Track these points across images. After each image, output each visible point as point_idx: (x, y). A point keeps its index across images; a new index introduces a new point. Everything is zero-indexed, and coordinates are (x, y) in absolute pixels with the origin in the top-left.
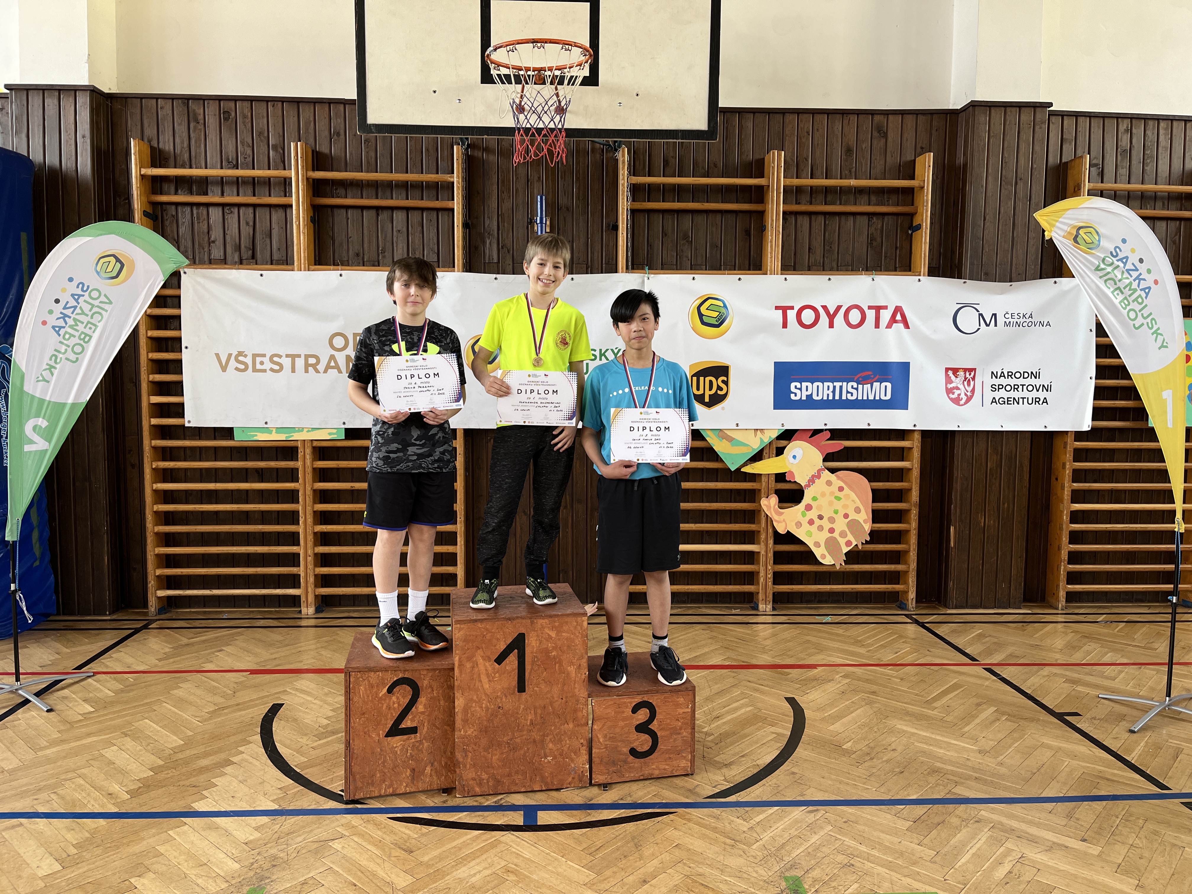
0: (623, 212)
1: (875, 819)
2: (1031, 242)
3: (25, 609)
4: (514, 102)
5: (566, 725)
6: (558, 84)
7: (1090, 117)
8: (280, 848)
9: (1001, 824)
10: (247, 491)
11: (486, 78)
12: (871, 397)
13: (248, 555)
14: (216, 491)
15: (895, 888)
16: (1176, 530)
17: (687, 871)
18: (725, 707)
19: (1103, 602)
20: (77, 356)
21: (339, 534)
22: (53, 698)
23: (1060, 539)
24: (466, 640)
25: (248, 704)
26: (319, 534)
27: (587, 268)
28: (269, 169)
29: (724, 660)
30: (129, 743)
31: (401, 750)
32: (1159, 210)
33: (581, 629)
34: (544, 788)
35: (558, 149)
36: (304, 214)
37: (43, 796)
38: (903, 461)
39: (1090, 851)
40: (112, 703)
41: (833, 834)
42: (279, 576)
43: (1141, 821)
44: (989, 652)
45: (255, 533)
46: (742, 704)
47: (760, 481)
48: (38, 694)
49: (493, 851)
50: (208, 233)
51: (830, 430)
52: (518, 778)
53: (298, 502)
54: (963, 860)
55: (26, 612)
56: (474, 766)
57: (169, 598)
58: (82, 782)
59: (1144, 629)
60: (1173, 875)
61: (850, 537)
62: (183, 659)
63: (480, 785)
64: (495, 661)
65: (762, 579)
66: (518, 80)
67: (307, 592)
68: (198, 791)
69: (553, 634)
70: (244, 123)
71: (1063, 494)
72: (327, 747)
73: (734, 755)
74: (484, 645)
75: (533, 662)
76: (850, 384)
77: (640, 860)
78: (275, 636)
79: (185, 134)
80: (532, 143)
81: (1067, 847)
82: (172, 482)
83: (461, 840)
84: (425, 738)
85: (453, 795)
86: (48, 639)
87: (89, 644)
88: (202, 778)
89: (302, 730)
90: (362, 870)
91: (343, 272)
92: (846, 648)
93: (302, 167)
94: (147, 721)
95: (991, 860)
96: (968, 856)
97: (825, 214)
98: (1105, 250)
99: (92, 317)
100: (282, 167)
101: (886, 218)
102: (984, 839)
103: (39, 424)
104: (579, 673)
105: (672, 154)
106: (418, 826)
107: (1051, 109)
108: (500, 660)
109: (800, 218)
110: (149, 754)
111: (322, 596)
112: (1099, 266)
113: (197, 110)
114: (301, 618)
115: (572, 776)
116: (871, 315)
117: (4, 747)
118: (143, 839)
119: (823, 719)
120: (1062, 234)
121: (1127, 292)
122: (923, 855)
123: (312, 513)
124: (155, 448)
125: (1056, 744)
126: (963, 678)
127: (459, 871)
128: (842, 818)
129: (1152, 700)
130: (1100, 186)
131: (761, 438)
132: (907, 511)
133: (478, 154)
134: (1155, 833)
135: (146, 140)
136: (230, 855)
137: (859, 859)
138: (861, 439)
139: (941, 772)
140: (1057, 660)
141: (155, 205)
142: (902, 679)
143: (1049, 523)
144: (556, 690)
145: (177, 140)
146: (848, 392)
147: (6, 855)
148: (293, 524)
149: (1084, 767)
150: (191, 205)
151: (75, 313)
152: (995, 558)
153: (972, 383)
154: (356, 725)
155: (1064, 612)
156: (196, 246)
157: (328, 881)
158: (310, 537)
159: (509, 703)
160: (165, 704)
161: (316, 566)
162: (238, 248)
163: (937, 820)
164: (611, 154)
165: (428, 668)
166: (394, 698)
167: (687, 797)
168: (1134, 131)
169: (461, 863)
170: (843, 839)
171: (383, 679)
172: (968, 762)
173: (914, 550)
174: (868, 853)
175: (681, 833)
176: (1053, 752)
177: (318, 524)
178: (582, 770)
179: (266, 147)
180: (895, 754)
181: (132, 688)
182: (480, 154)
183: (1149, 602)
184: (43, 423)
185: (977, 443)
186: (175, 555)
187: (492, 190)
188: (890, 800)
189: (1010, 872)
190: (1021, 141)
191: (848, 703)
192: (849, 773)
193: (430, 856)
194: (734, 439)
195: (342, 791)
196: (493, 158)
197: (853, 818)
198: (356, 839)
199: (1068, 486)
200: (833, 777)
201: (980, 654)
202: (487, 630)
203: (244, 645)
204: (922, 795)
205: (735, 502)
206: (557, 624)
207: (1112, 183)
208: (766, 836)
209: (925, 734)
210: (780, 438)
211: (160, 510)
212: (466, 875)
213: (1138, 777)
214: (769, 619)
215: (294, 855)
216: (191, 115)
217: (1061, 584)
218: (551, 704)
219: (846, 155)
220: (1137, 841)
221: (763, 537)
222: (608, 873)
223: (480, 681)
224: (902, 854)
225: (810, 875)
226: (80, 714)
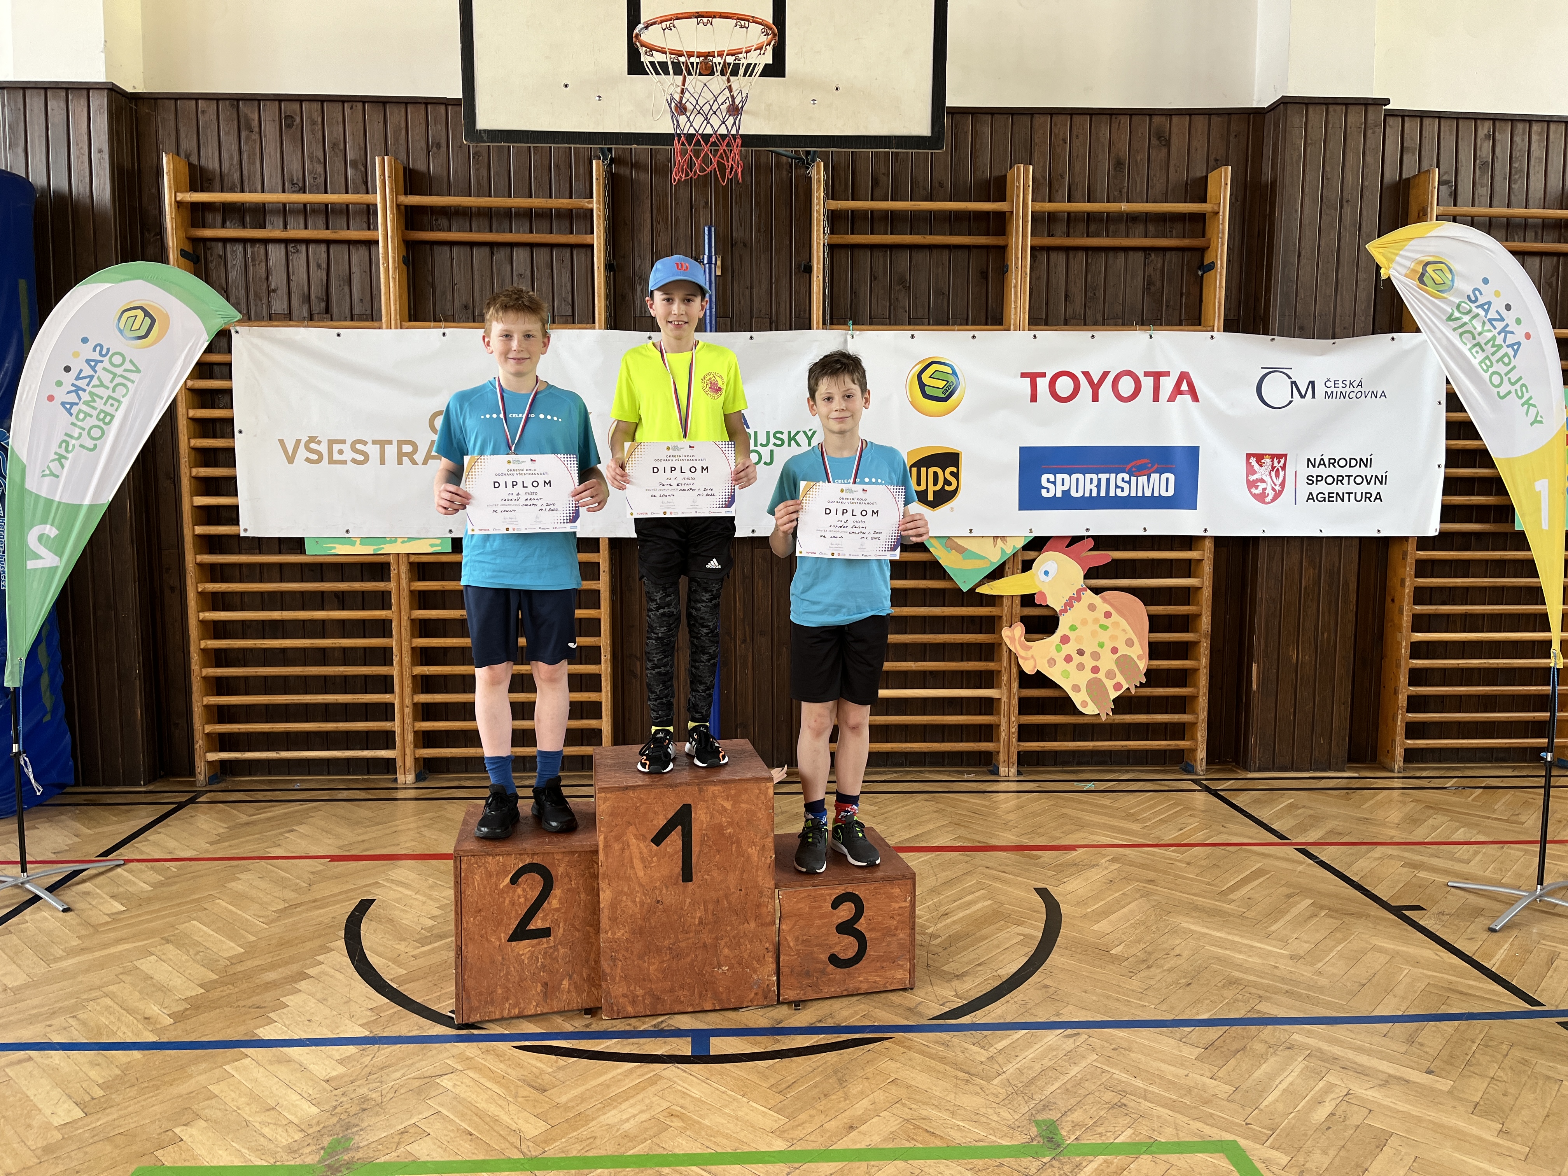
0: (818, 248)
1: (1152, 1044)
2: (1361, 285)
3: (31, 777)
4: (672, 99)
5: (746, 925)
6: (732, 74)
7: (1439, 118)
8: (372, 1086)
9: (1319, 1050)
10: (324, 622)
11: (635, 67)
12: (1148, 493)
13: (326, 706)
14: (283, 622)
15: (1181, 1134)
16: (1552, 665)
17: (906, 1113)
18: (955, 901)
19: (1453, 762)
20: (96, 442)
21: (445, 677)
22: (71, 894)
23: (1397, 679)
24: (613, 814)
25: (327, 901)
26: (419, 679)
27: (771, 324)
28: (347, 193)
29: (954, 839)
30: (171, 951)
31: (530, 958)
32: (1531, 242)
33: (766, 798)
34: (717, 1008)
35: (731, 162)
36: (393, 253)
37: (59, 1021)
38: (1189, 577)
39: (1438, 1086)
40: (149, 900)
41: (1099, 1065)
42: (368, 733)
43: (1504, 1047)
44: (1303, 828)
45: (334, 677)
46: (978, 897)
47: (1001, 605)
48: (51, 889)
49: (652, 1090)
50: (267, 279)
51: (1094, 537)
52: (682, 994)
53: (391, 636)
54: (1270, 1099)
55: (33, 781)
56: (626, 978)
57: (223, 763)
58: (109, 1002)
59: (1507, 797)
60: (1547, 1116)
61: (1120, 678)
62: (242, 843)
63: (634, 1003)
64: (652, 840)
65: (1003, 734)
66: (678, 71)
67: (404, 754)
68: (263, 1013)
69: (728, 805)
70: (313, 132)
71: (1401, 619)
72: (432, 956)
73: (968, 963)
74: (637, 820)
75: (702, 842)
76: (1120, 476)
77: (845, 1100)
78: (363, 811)
79: (234, 147)
80: (697, 154)
81: (1407, 1081)
82: (223, 610)
83: (610, 1075)
84: (561, 943)
85: (599, 1017)
86: (63, 817)
87: (116, 823)
88: (269, 996)
89: (400, 933)
90: (480, 1114)
91: (446, 331)
92: (1116, 824)
93: (391, 190)
94: (195, 922)
95: (1307, 1098)
96: (1276, 1094)
97: (1087, 249)
98: (1459, 293)
99: (114, 391)
100: (365, 191)
101: (1168, 255)
102: (1298, 1070)
103: (46, 532)
104: (763, 855)
105: (883, 170)
106: (554, 1057)
107: (1387, 107)
108: (658, 839)
109: (1053, 255)
110: (199, 966)
111: (425, 759)
112: (1452, 315)
113: (250, 115)
114: (397, 789)
115: (754, 991)
116: (1148, 383)
117: (6, 958)
118: (191, 1076)
119: (1085, 916)
120: (1404, 271)
121: (1489, 349)
122: (1217, 1092)
123: (409, 649)
124: (201, 565)
125: (1392, 947)
126: (1267, 861)
127: (607, 1115)
128: (1111, 1044)
129: (1518, 888)
130: (1453, 210)
131: (1002, 549)
132: (1196, 644)
133: (624, 171)
134: (1524, 1062)
135: (182, 155)
136: (305, 1095)
137: (1133, 1098)
138: (1134, 549)
139: (1241, 984)
140: (1393, 837)
141: (195, 241)
142: (1188, 864)
143: (1382, 658)
144: (732, 879)
145: (225, 155)
146: (1117, 487)
147: (12, 1098)
148: (385, 665)
149: (1429, 977)
150: (244, 241)
151: (91, 385)
152: (1311, 704)
153: (1282, 473)
154: (470, 926)
155: (1401, 775)
156: (252, 296)
157: (436, 1128)
158: (408, 682)
159: (670, 896)
160: (218, 901)
161: (415, 719)
162: (308, 299)
163: (1236, 1046)
164: (802, 171)
165: (563, 850)
166: (519, 891)
167: (907, 1019)
168: (1498, 136)
169: (610, 1104)
170: (1113, 1071)
171: (504, 865)
172: (1276, 971)
173: (1205, 695)
174: (1145, 1090)
175: (899, 1065)
176: (1388, 957)
177: (418, 665)
178: (767, 983)
179: (343, 163)
180: (1181, 961)
181: (177, 879)
182: (628, 172)
183: (1514, 762)
184: (51, 531)
185: (1288, 553)
186: (229, 707)
187: (644, 220)
188: (1173, 1020)
189: (1332, 1114)
190: (1348, 150)
191: (1117, 894)
192: (1119, 986)
193: (569, 1096)
194: (967, 549)
195: (452, 1012)
196: (645, 177)
197: (1125, 1044)
198: (472, 1075)
199: (1408, 609)
200: (1099, 991)
201: (1291, 830)
202: (641, 799)
203: (323, 823)
204: (1215, 1014)
205: (967, 633)
206: (733, 792)
207: (1468, 206)
208: (1011, 1069)
209: (1219, 934)
210: (1026, 548)
211: (209, 647)
212: (616, 1120)
213: (1501, 989)
214: (1013, 786)
215: (391, 1095)
216: (242, 121)
217: (1398, 739)
218: (726, 896)
219: (1115, 169)
220: (1500, 1073)
221: (1005, 678)
222: (803, 1117)
223: (633, 867)
224: (1189, 1090)
225: (1068, 1118)
226: (107, 915)
